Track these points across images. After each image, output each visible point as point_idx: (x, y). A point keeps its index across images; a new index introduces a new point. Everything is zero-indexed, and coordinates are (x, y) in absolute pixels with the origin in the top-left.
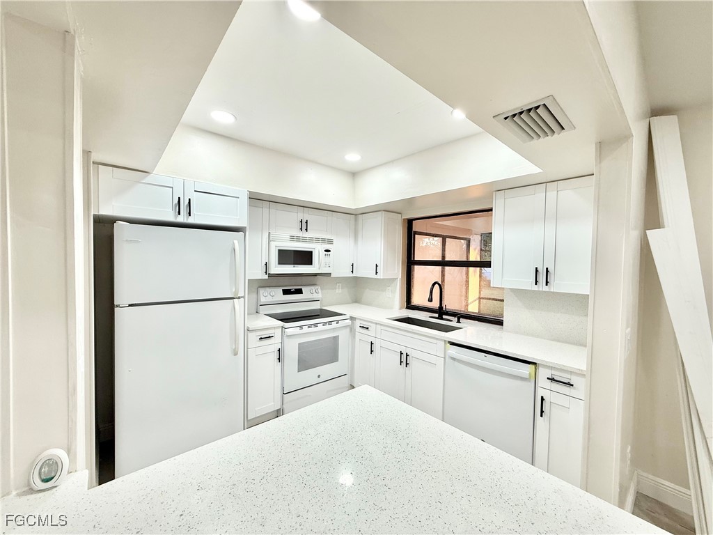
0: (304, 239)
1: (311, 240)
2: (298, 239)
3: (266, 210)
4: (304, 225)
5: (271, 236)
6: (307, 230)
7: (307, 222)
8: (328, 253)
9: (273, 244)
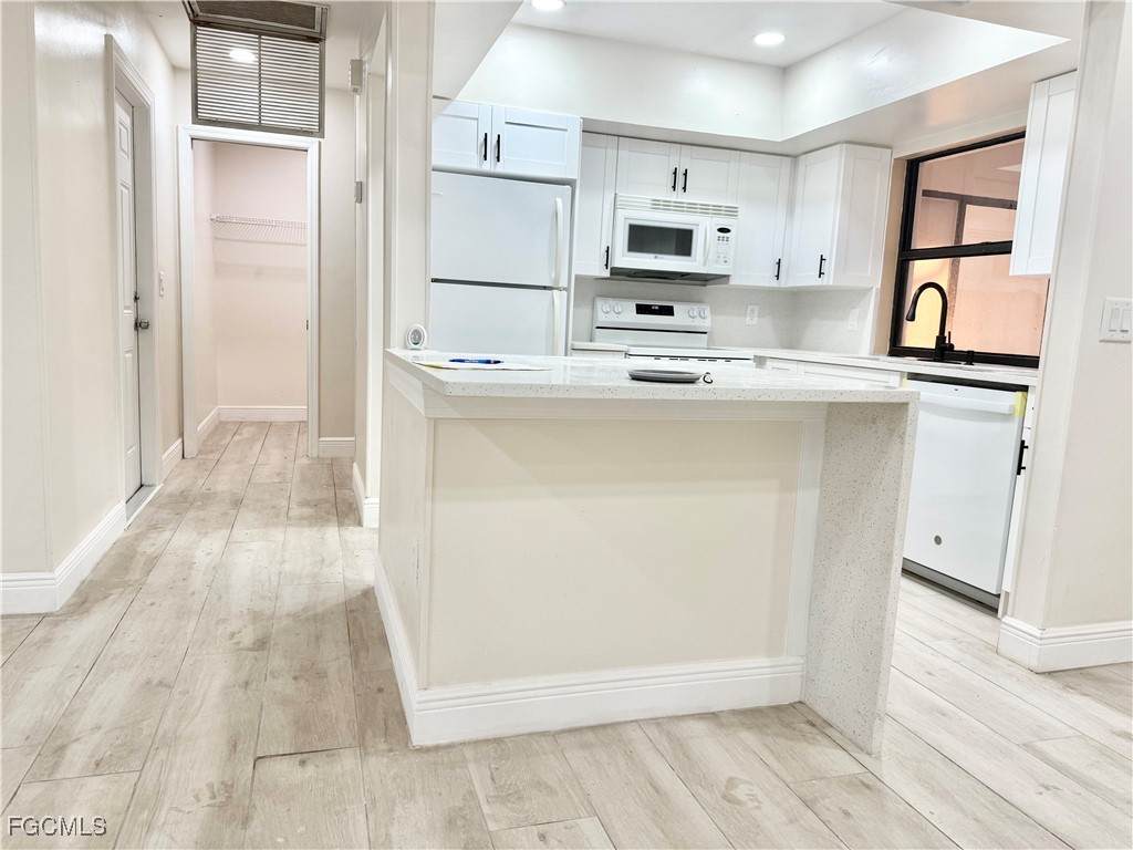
0: (679, 207)
1: (692, 208)
2: (667, 206)
3: (612, 153)
4: (679, 180)
5: (618, 199)
6: (684, 188)
7: (685, 174)
8: (725, 235)
9: (621, 213)
